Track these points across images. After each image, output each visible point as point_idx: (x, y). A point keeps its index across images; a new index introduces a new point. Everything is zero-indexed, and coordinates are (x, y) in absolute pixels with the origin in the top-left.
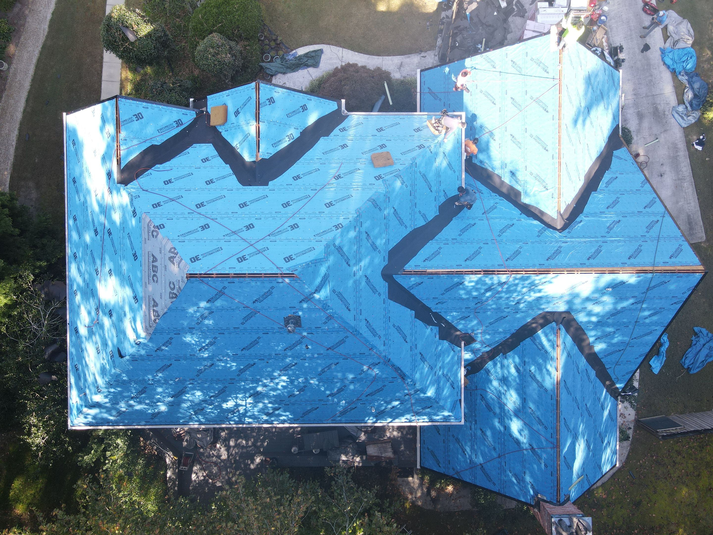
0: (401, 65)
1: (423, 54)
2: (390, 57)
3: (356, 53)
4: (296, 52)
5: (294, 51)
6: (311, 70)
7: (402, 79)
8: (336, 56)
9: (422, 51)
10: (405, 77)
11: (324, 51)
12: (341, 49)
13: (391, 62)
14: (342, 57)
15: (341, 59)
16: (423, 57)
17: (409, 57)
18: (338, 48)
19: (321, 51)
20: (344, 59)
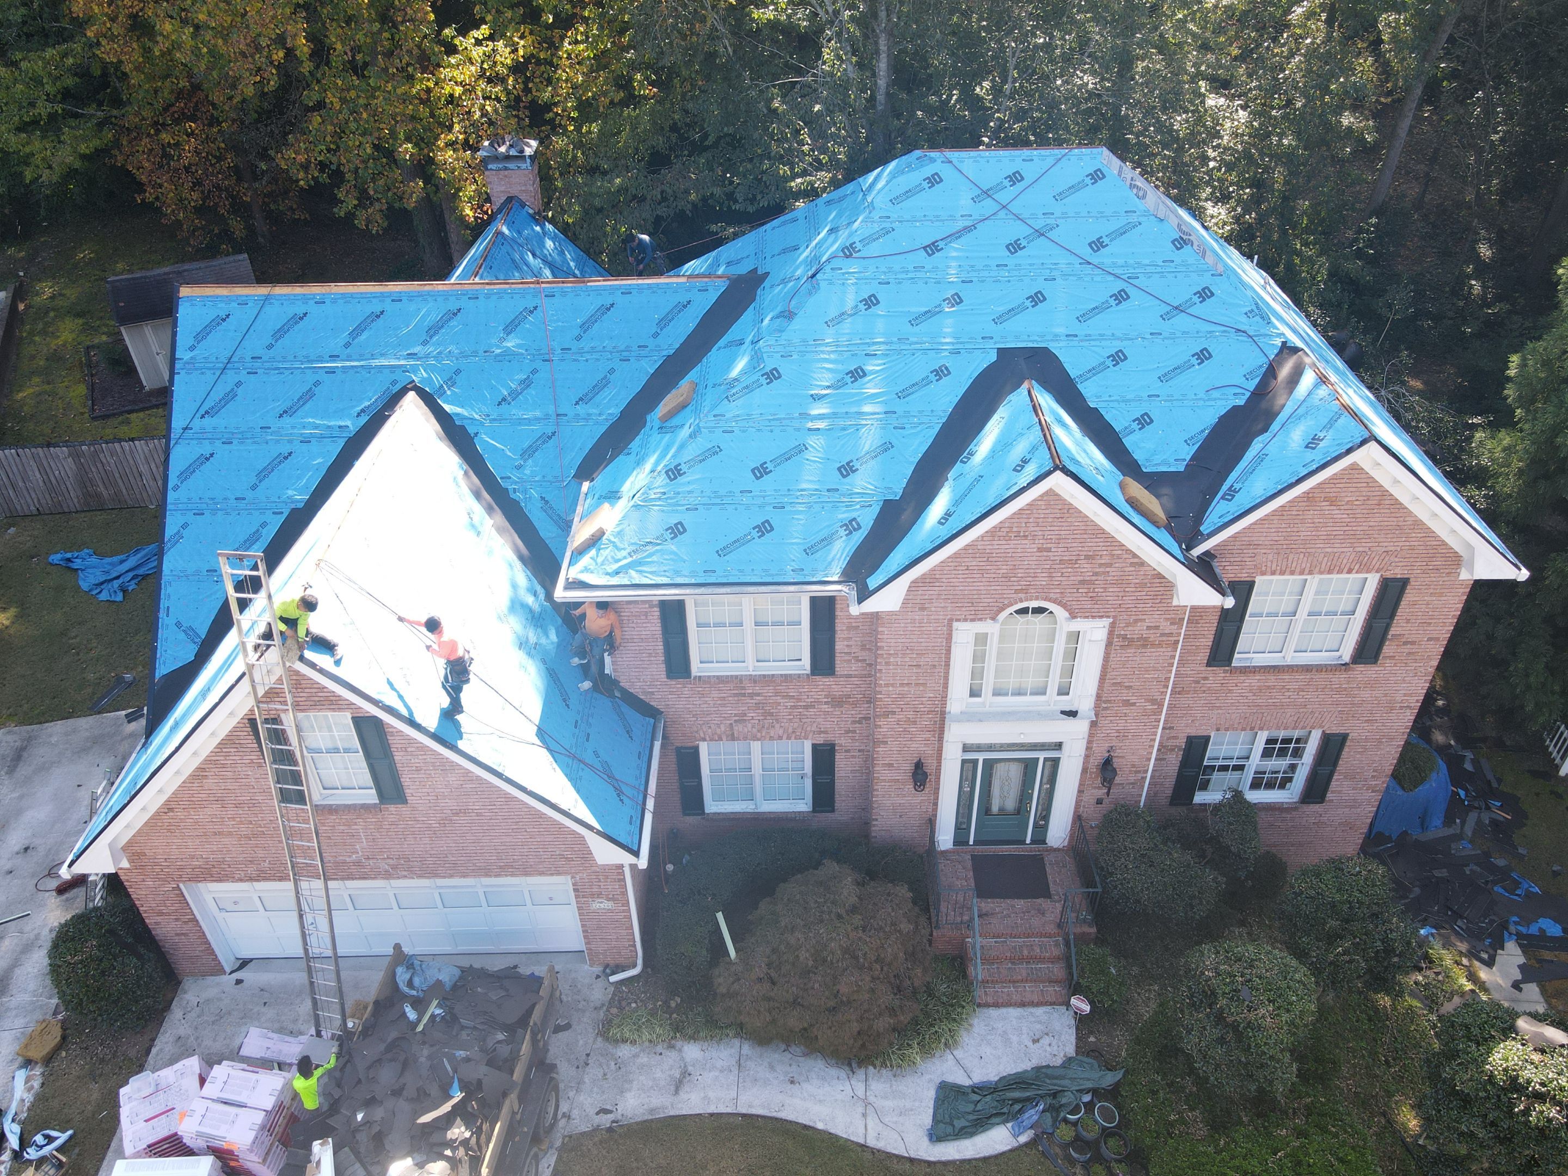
0: (678, 1086)
1: (606, 1120)
2: (712, 1109)
3: (820, 1126)
4: (1015, 1136)
5: (1023, 1139)
6: (962, 1080)
7: (679, 1044)
8: (886, 1120)
9: (610, 1130)
10: (672, 1047)
11: (926, 1139)
12: (871, 1142)
13: (711, 1094)
14: (864, 1115)
15: (870, 1110)
16: (610, 1112)
17: (652, 1111)
18: (880, 1145)
19: (937, 1135)
20: (860, 1110)
